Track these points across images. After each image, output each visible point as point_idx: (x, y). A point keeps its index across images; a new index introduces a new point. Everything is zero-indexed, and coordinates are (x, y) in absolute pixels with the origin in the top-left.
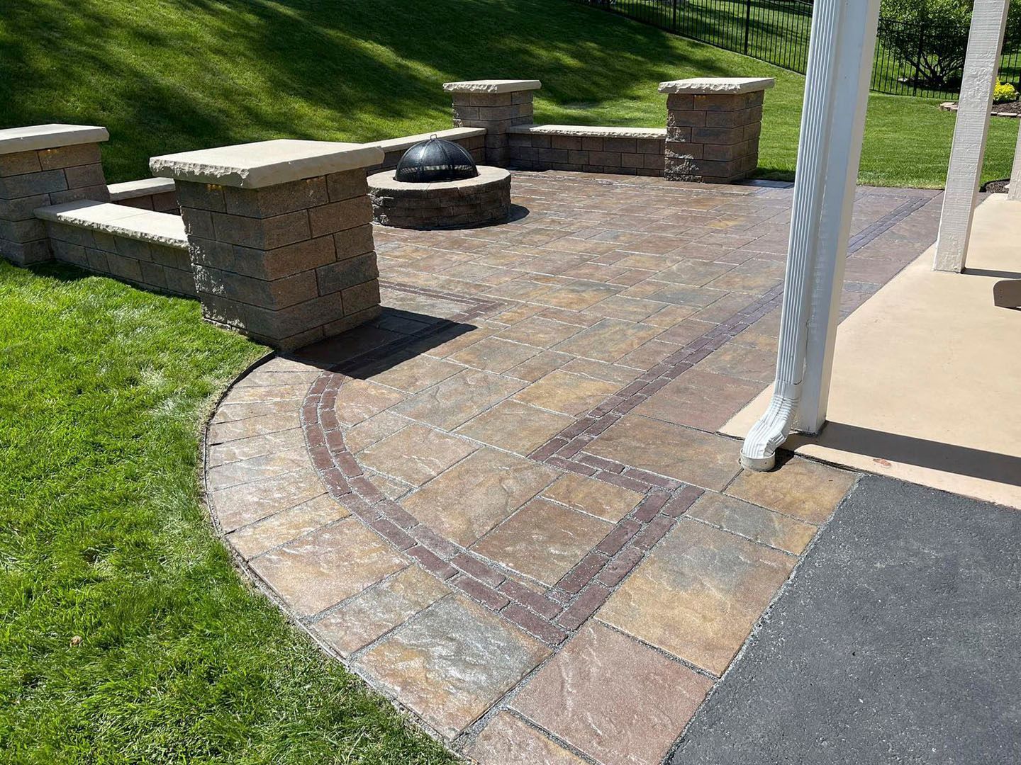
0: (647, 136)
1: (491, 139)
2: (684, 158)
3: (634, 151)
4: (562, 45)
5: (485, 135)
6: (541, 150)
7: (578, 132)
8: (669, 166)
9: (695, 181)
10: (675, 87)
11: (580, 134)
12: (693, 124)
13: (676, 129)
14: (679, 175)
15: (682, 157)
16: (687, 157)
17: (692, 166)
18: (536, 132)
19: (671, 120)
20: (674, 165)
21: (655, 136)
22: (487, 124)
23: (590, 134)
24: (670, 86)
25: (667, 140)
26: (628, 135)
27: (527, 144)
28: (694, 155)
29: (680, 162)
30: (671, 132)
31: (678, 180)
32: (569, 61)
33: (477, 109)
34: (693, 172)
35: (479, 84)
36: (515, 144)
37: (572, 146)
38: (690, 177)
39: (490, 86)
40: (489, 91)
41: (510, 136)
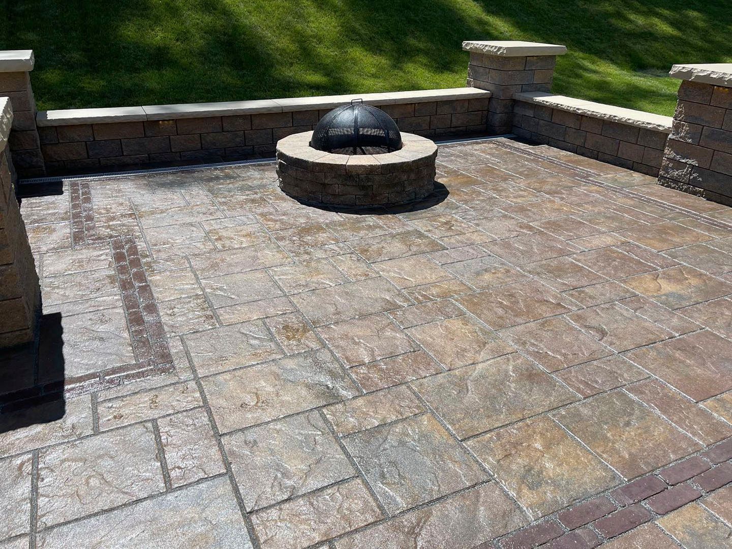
0: (651, 126)
1: (494, 102)
2: (686, 163)
3: (634, 141)
4: (666, 12)
5: (490, 99)
6: (542, 122)
7: (578, 109)
8: (666, 169)
9: (695, 193)
10: (690, 73)
11: (579, 112)
12: (706, 122)
13: (683, 125)
14: (676, 181)
15: (683, 161)
16: (690, 162)
17: (695, 175)
18: (538, 102)
19: (680, 113)
20: (672, 168)
21: (661, 128)
22: (492, 88)
23: (590, 113)
24: (684, 71)
25: (670, 136)
26: (630, 121)
27: (530, 113)
28: (699, 162)
29: (679, 165)
30: (677, 127)
31: (674, 188)
32: (665, 28)
33: (487, 70)
34: (693, 183)
35: (492, 45)
36: (519, 110)
37: (571, 123)
38: (690, 187)
39: (501, 48)
40: (499, 53)
41: (515, 102)
